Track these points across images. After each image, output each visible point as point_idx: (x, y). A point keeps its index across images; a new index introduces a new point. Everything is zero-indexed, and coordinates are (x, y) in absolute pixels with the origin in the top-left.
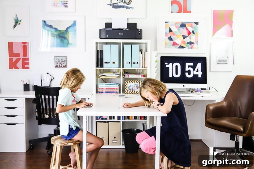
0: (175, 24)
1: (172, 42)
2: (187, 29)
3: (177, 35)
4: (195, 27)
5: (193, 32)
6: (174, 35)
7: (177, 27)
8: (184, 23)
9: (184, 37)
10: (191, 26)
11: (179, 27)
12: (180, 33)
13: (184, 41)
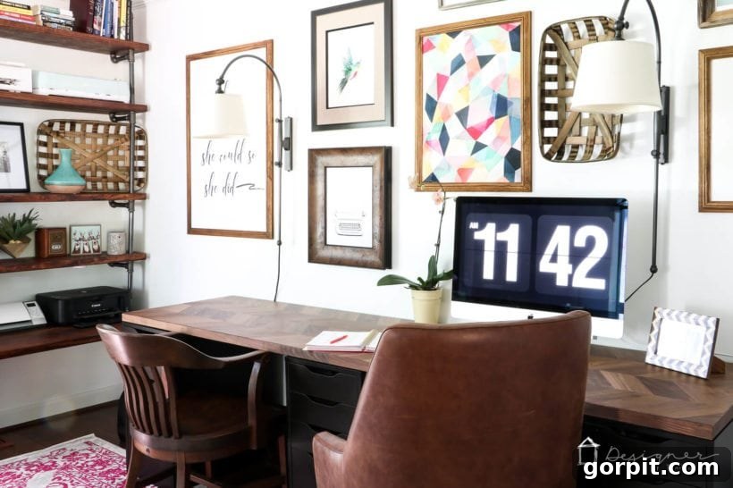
0: (505, 76)
1: (447, 72)
2: (490, 121)
3: (467, 85)
4: (496, 153)
5: (479, 147)
6: (471, 75)
7: (496, 82)
8: (509, 110)
9: (463, 115)
10: (499, 137)
11: (497, 93)
12: (477, 98)
13: (449, 116)
